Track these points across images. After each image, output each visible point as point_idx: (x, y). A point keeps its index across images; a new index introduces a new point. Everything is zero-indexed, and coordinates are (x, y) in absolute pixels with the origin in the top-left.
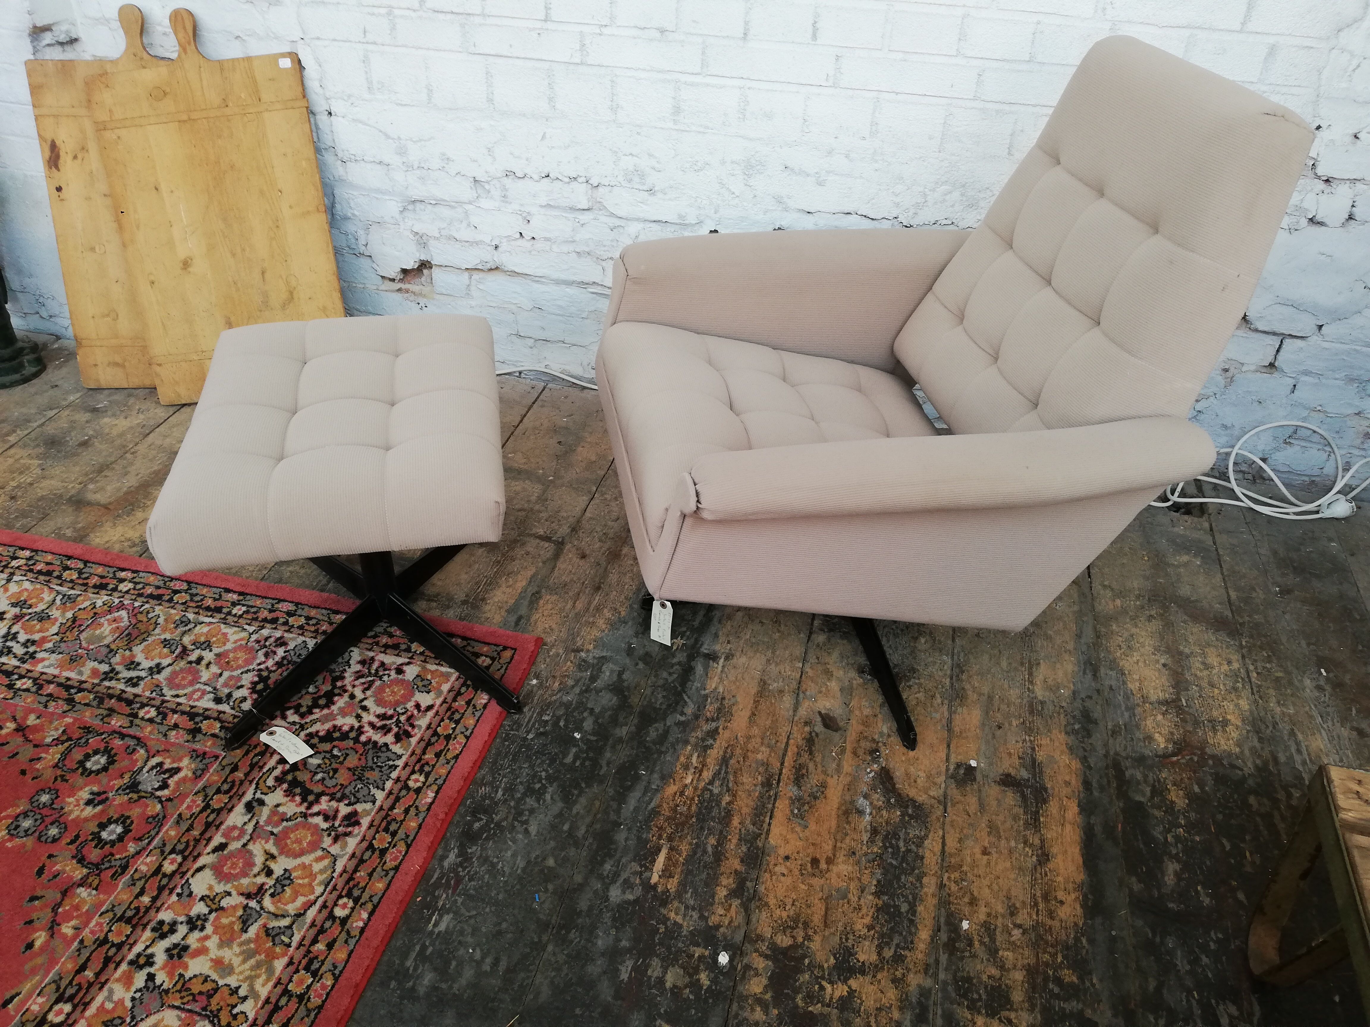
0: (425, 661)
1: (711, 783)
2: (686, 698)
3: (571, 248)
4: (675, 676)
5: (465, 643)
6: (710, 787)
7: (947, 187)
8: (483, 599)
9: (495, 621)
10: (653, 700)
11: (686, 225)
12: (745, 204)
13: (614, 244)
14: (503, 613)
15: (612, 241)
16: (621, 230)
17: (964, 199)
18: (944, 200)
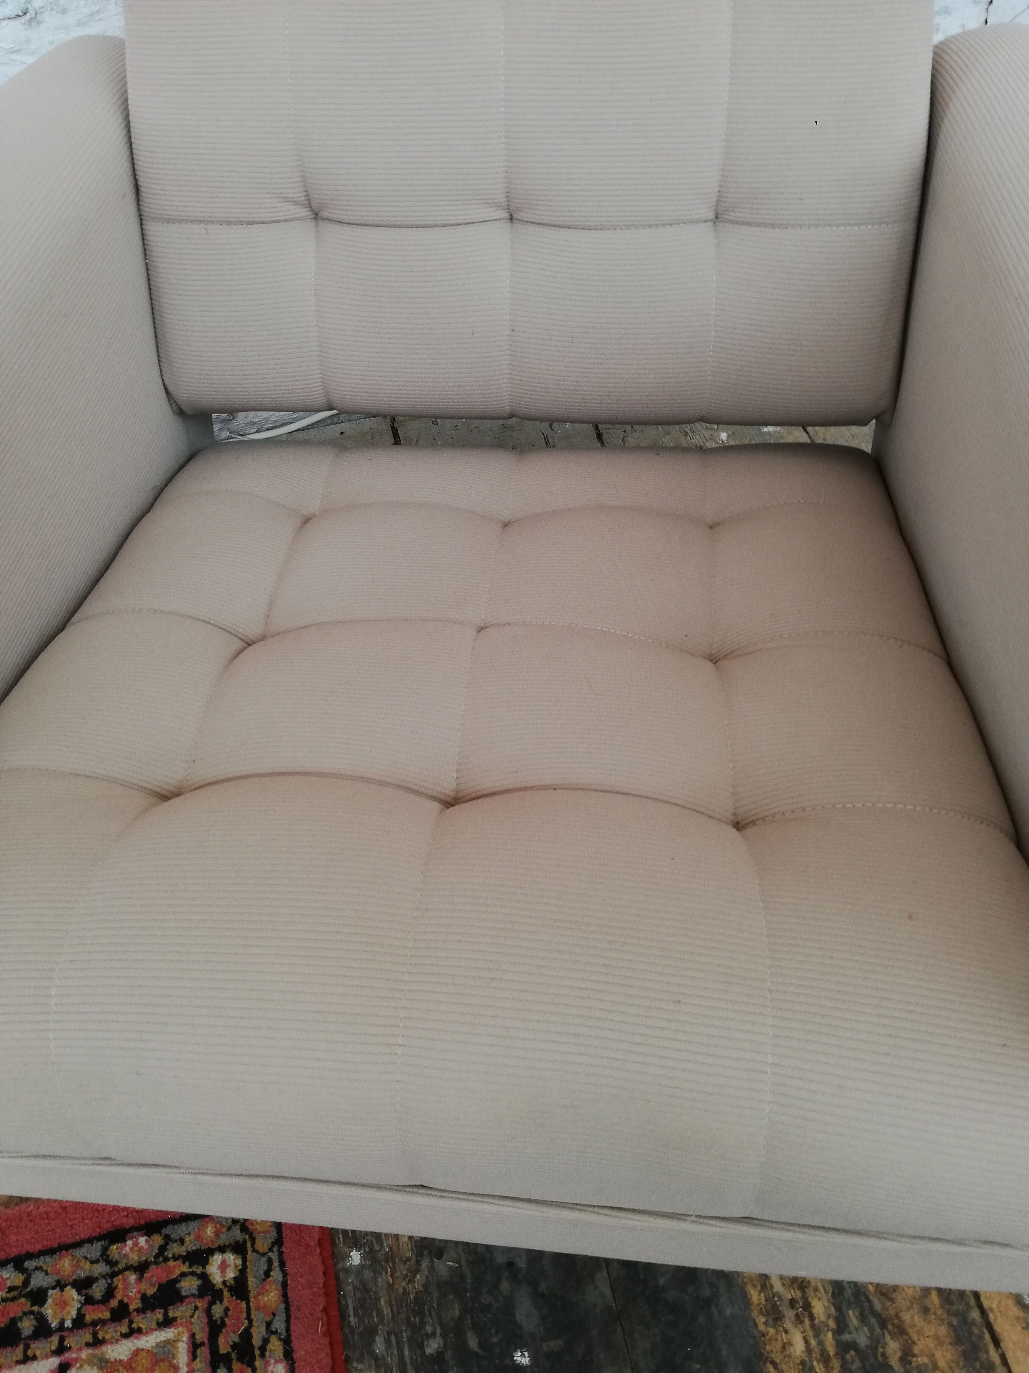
0: (97, 1342)
1: (842, 1326)
5: (158, 1240)
6: (846, 1337)
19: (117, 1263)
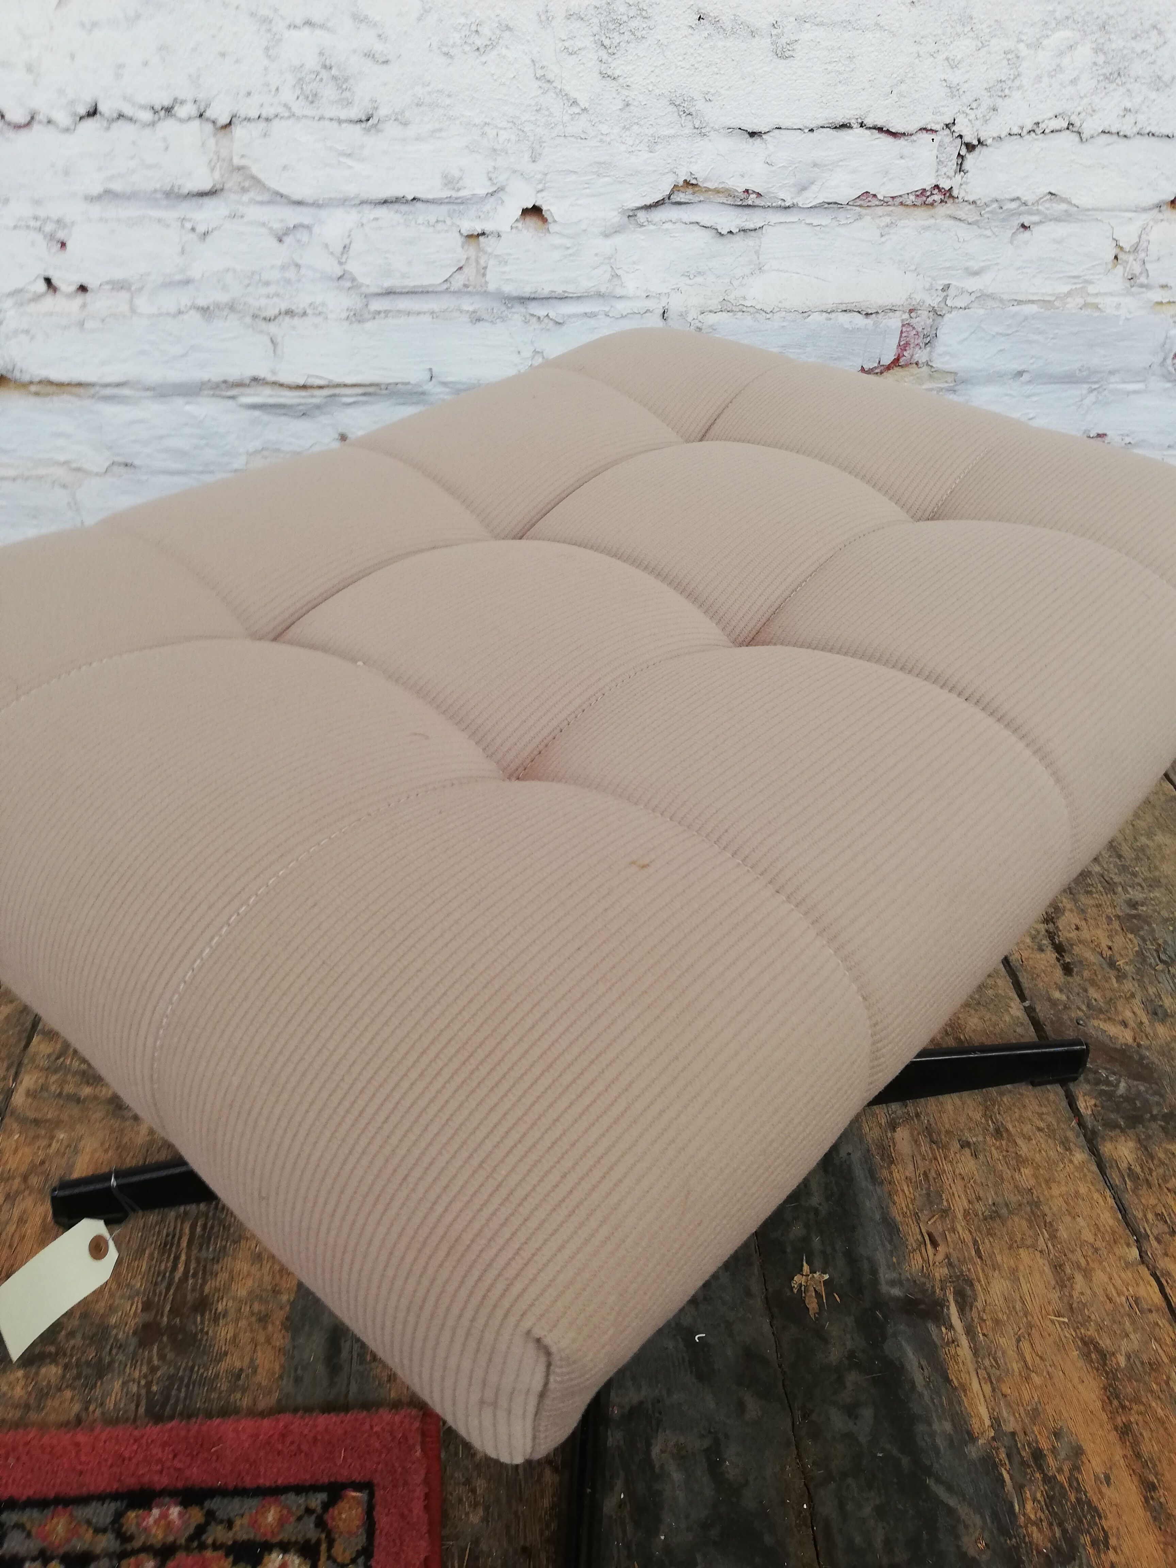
2: (941, 1492)
3: (184, 298)
4: (867, 1413)
7: (1068, 33)
8: (202, 1305)
9: (262, 1378)
10: (858, 1540)
11: (463, 202)
12: (604, 129)
13: (291, 274)
14: (280, 1339)
15: (283, 268)
16: (304, 236)
17: (1101, 59)
18: (1059, 68)
19: (131, 1538)
